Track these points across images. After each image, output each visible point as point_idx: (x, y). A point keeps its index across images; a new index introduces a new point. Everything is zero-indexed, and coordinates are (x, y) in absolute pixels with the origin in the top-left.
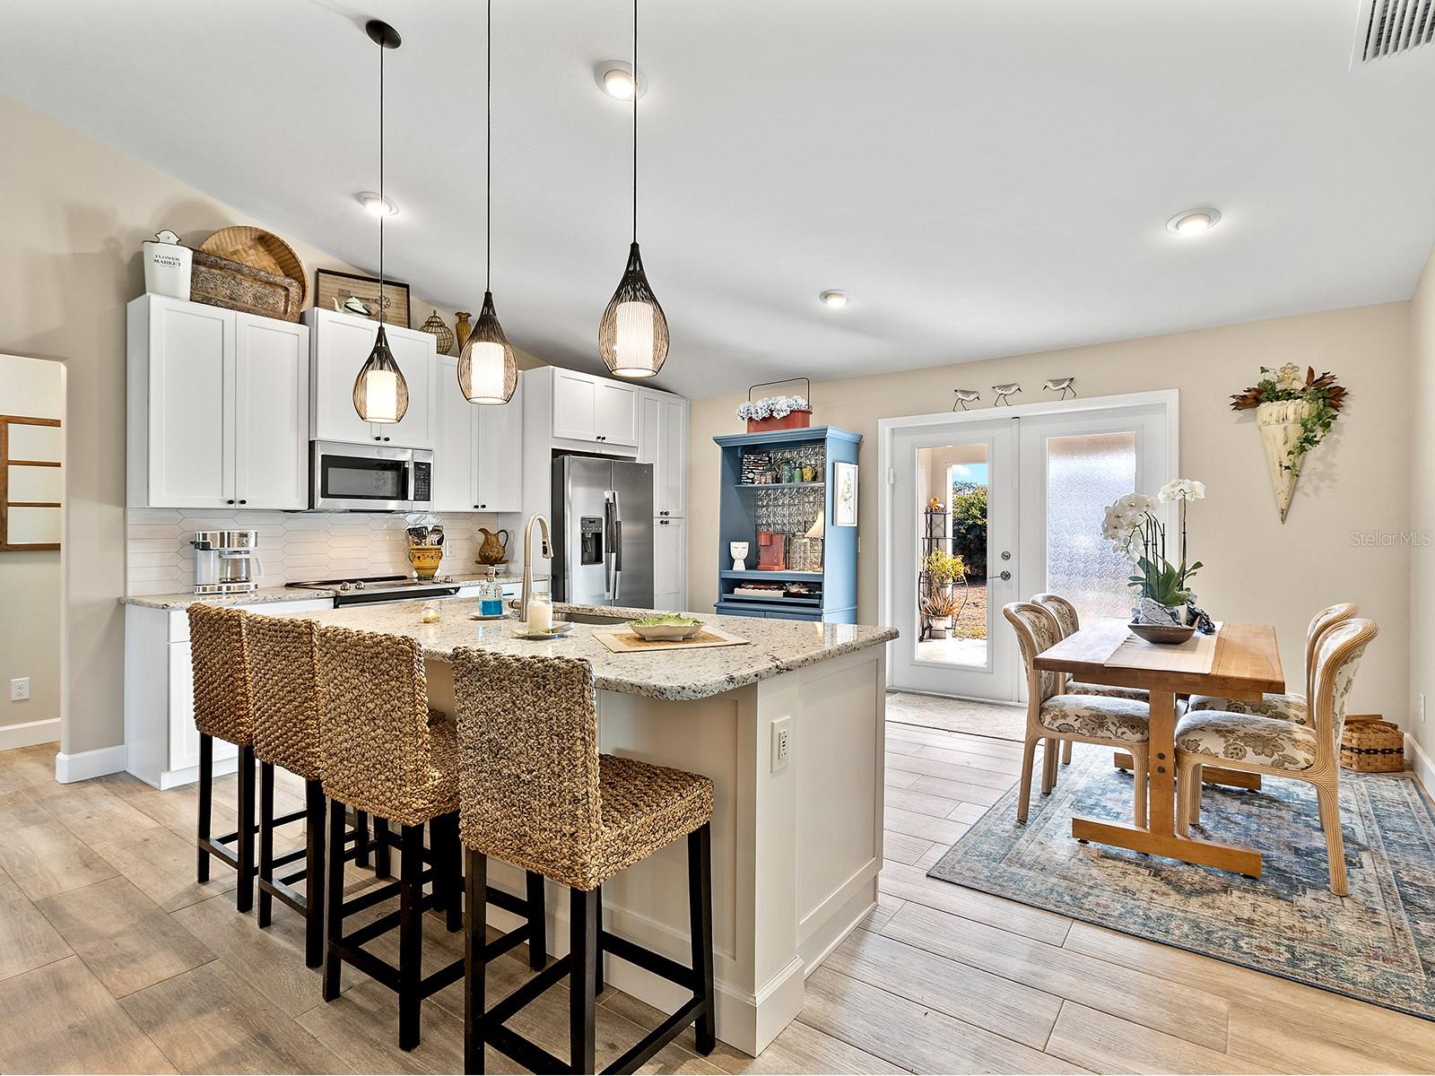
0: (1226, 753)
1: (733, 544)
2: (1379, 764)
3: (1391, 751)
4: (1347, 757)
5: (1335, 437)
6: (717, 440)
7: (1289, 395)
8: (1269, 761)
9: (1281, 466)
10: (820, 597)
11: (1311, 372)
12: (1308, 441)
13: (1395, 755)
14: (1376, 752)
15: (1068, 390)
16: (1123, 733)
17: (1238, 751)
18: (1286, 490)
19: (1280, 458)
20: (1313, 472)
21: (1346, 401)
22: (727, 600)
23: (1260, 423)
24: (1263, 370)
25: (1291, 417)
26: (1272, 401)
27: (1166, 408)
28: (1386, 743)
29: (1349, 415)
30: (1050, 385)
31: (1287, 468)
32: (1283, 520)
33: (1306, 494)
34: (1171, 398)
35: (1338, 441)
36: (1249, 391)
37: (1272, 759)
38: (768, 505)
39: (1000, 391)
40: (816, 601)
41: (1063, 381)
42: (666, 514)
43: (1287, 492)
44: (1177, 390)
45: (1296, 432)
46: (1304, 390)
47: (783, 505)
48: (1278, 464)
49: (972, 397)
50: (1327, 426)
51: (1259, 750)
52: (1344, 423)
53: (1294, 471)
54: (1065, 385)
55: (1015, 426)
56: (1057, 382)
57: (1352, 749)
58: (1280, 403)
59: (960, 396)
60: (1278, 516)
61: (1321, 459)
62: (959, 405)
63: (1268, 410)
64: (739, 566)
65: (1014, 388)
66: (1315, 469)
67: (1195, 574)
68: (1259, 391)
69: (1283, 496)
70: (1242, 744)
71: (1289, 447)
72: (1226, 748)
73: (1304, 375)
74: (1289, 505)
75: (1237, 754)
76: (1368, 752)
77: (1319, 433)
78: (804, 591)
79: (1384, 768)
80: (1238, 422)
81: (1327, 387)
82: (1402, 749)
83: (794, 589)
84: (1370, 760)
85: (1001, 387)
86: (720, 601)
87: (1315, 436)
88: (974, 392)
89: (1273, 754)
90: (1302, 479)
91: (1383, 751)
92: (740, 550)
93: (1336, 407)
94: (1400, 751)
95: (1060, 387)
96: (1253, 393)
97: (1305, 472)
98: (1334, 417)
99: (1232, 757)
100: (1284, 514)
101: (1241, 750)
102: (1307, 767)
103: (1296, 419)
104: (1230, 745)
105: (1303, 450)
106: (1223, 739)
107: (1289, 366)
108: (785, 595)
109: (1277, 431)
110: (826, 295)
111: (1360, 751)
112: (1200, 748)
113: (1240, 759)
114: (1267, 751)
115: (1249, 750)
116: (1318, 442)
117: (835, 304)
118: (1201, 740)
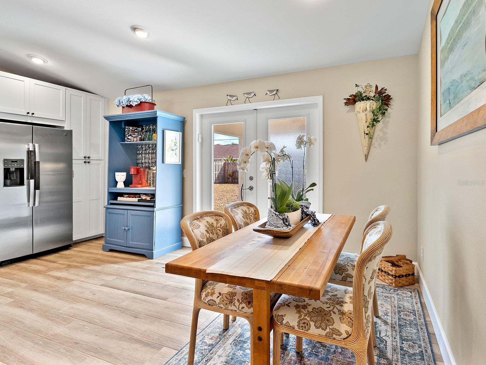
0: (298, 326)
1: (117, 174)
2: (404, 282)
3: (409, 275)
4: (390, 279)
5: (387, 119)
6: (107, 118)
7: (368, 99)
8: (324, 333)
9: (365, 133)
10: (154, 202)
11: (377, 87)
12: (375, 120)
13: (411, 277)
14: (403, 276)
15: (276, 95)
16: (243, 308)
17: (306, 325)
18: (367, 145)
19: (364, 129)
20: (378, 136)
21: (392, 102)
22: (112, 204)
23: (356, 112)
24: (357, 85)
25: (368, 109)
26: (360, 101)
27: (317, 105)
28: (407, 271)
29: (393, 109)
30: (268, 93)
31: (367, 134)
32: (366, 160)
33: (375, 147)
34: (319, 100)
35: (388, 122)
36: (351, 96)
37: (326, 332)
38: (142, 153)
39: (246, 96)
40: (152, 204)
41: (273, 91)
42: (89, 158)
43: (367, 146)
44: (322, 96)
45: (370, 116)
46: (374, 96)
47: (149, 153)
48: (363, 132)
49: (234, 98)
50: (383, 114)
51: (318, 324)
52: (391, 113)
53: (370, 136)
54: (274, 93)
55: (255, 114)
56: (271, 91)
57: (392, 276)
58: (363, 102)
59: (229, 98)
60: (364, 158)
61: (381, 130)
62: (229, 103)
63: (360, 105)
64: (121, 185)
65: (253, 94)
66: (379, 135)
67: (313, 190)
68: (355, 96)
69: (366, 148)
70: (309, 319)
71: (368, 124)
72: (299, 322)
73: (374, 89)
74: (368, 153)
75: (305, 327)
76: (399, 277)
77: (380, 117)
78: (148, 198)
79: (407, 284)
80: (347, 112)
81: (384, 95)
82: (414, 273)
83: (144, 197)
84: (400, 281)
85: (247, 94)
86: (108, 204)
87: (378, 118)
88: (235, 96)
89: (326, 328)
90: (374, 140)
91: (406, 276)
92: (121, 177)
93: (387, 105)
94: (413, 274)
95: (273, 94)
96: (353, 97)
97: (375, 136)
98: (386, 110)
99: (302, 329)
100: (366, 157)
101: (307, 325)
102: (347, 337)
103: (370, 110)
104: (302, 320)
105: (373, 125)
106: (298, 315)
107: (369, 85)
108: (139, 201)
109: (362, 116)
110: (134, 29)
111: (396, 277)
112: (284, 322)
113: (307, 330)
114: (323, 325)
115: (312, 324)
116: (379, 121)
117: (141, 35)
118: (285, 315)
